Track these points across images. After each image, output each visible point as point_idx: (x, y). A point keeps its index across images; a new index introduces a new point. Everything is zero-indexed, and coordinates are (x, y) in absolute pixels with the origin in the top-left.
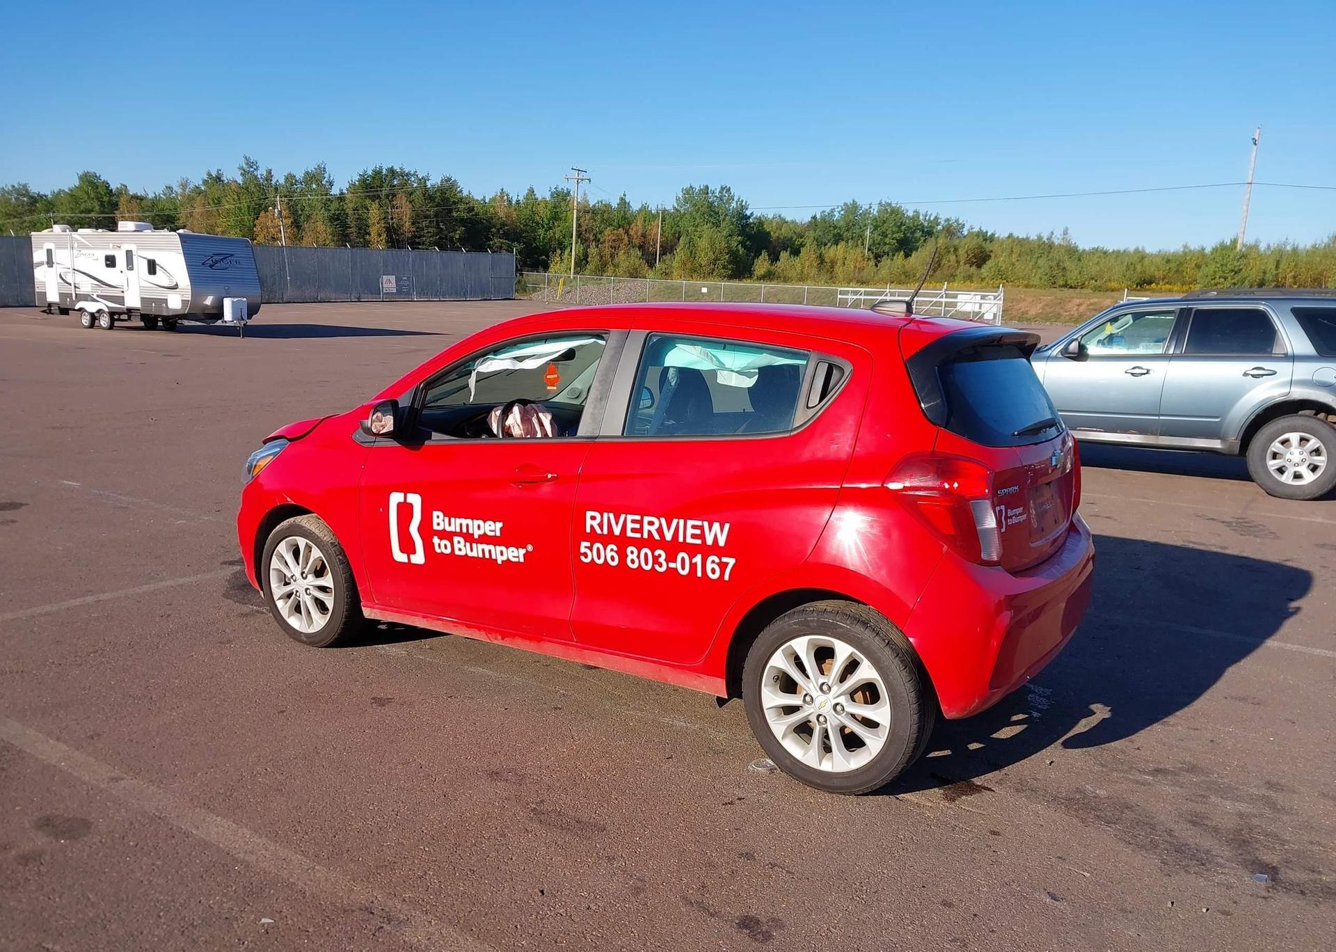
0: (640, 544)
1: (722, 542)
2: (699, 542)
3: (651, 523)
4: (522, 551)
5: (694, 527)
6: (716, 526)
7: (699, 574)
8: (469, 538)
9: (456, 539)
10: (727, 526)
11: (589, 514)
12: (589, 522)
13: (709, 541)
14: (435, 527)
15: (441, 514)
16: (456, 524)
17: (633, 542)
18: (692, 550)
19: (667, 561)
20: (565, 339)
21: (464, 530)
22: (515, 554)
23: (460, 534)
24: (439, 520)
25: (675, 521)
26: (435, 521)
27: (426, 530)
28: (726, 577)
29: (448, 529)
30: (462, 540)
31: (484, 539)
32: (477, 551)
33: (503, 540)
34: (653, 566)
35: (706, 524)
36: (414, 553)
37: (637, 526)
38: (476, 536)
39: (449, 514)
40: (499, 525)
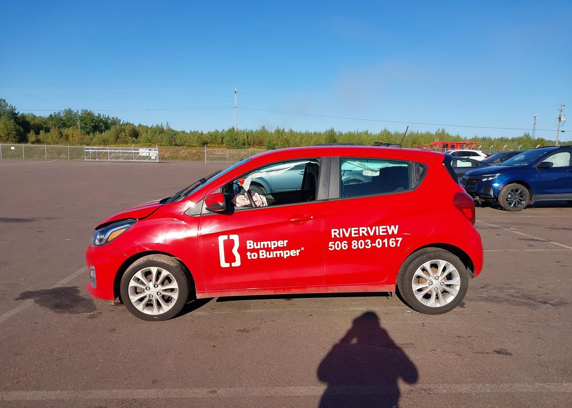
0: (358, 239)
1: (396, 232)
2: (386, 234)
3: (363, 230)
4: (298, 251)
5: (383, 229)
6: (393, 227)
7: (386, 246)
8: (268, 250)
9: (261, 251)
10: (397, 226)
11: (333, 230)
12: (333, 234)
13: (390, 233)
14: (248, 248)
15: (252, 242)
16: (261, 245)
17: (355, 238)
18: (382, 238)
19: (371, 243)
20: (293, 162)
21: (266, 246)
22: (294, 253)
23: (264, 249)
24: (250, 244)
25: (374, 228)
26: (248, 245)
27: (243, 250)
28: (399, 245)
29: (256, 247)
30: (264, 251)
31: (278, 249)
32: (273, 255)
33: (289, 247)
34: (365, 247)
35: (388, 227)
36: (234, 261)
37: (357, 232)
38: (273, 248)
39: (256, 240)
40: (286, 242)
